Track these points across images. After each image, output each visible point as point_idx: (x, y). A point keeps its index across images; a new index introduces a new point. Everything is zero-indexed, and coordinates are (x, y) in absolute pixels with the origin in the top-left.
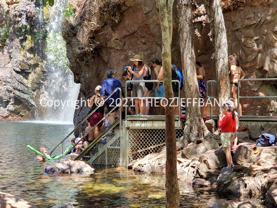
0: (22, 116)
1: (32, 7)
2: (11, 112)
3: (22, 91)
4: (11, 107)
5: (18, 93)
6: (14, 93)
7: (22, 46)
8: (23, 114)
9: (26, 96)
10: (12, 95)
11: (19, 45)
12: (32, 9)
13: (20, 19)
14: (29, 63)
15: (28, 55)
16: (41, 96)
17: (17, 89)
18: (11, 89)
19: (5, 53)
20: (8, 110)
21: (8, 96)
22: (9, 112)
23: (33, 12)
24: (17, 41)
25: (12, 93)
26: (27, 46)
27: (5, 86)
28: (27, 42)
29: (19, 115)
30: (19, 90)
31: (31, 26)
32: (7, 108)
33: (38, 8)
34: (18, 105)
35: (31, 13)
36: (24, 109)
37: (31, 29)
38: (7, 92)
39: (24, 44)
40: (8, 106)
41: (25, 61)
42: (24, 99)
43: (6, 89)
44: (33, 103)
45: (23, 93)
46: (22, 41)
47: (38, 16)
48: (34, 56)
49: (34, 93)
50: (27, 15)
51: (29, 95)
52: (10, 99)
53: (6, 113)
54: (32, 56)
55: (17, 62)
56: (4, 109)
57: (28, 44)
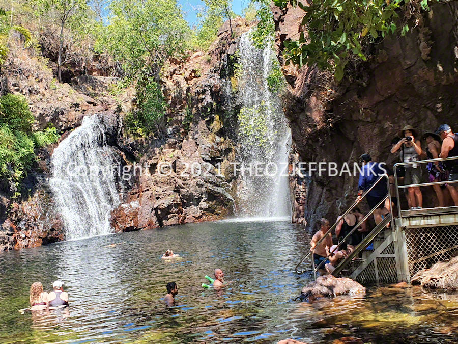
0: (218, 214)
1: (217, 79)
2: (204, 210)
3: (214, 183)
4: (204, 204)
5: (210, 187)
6: (206, 187)
7: (209, 129)
8: (220, 212)
9: (220, 190)
10: (203, 189)
11: (206, 128)
12: (217, 81)
13: (203, 96)
14: (219, 149)
15: (218, 139)
16: (238, 187)
17: (208, 182)
18: (202, 182)
19: (191, 139)
20: (201, 209)
21: (200, 191)
22: (202, 211)
23: (218, 85)
24: (202, 124)
25: (204, 187)
26: (216, 128)
27: (194, 180)
28: (215, 123)
29: (215, 213)
30: (211, 183)
31: (218, 103)
32: (199, 207)
33: (224, 80)
34: (212, 201)
35: (217, 87)
36: (219, 205)
37: (217, 107)
38: (197, 186)
39: (211, 126)
40: (200, 204)
41: (215, 147)
42: (219, 193)
43: (196, 183)
44: (230, 197)
45: (217, 185)
46: (208, 123)
47: (225, 90)
48: (225, 139)
49: (230, 184)
50: (211, 90)
51: (224, 187)
52: (202, 195)
53: (199, 213)
54: (222, 139)
55: (205, 149)
56: (196, 208)
57: (216, 125)
